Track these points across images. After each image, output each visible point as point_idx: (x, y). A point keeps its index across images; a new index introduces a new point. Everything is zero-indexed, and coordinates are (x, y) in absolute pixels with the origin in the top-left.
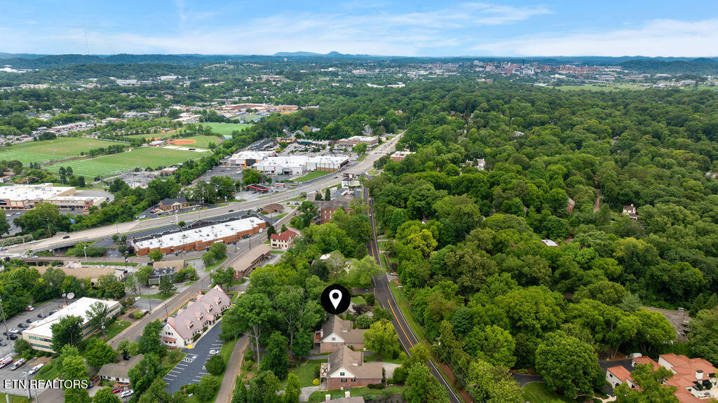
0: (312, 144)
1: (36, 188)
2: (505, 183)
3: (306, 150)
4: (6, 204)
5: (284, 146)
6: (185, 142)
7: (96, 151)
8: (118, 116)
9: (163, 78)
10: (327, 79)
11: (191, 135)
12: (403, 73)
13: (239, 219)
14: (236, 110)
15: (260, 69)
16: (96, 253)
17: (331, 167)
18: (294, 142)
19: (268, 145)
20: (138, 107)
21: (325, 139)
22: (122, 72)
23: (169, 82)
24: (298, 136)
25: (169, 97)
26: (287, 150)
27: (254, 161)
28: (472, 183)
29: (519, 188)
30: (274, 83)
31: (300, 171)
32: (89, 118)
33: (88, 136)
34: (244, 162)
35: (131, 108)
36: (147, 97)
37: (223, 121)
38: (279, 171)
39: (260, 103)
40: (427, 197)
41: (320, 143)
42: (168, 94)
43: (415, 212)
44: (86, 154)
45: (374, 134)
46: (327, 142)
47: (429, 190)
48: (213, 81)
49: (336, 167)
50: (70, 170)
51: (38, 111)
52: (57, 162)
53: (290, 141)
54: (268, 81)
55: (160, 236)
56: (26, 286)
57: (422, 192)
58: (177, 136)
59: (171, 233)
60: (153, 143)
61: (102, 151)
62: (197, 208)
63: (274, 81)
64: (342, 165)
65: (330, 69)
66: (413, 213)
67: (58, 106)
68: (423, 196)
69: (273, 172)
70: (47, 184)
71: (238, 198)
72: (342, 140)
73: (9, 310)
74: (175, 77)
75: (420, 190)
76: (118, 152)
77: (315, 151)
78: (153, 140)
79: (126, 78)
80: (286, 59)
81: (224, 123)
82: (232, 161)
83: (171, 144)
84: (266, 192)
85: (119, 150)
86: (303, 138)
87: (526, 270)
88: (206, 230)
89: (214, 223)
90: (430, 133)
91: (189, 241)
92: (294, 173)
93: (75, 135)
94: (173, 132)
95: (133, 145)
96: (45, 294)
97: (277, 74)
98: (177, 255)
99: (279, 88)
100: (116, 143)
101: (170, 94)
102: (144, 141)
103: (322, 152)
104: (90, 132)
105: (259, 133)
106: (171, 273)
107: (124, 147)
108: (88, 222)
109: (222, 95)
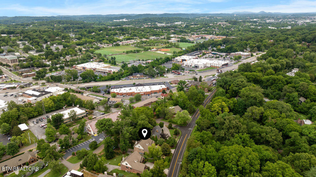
0: (218, 54)
1: (98, 64)
2: (295, 83)
3: (213, 57)
4: (85, 69)
5: (204, 54)
6: (166, 50)
7: (129, 51)
8: (147, 38)
9: (176, 23)
10: (249, 24)
11: (170, 47)
12: (295, 22)
13: (157, 85)
14: (197, 38)
15: (221, 19)
16: (96, 91)
17: (218, 66)
18: (210, 53)
19: (197, 53)
20: (157, 35)
21: (225, 52)
22: (161, 21)
23: (177, 25)
24: (213, 50)
25: (173, 31)
26: (204, 56)
27: (185, 60)
28: (275, 81)
29: (302, 87)
30: (222, 26)
31: (203, 67)
32: (136, 38)
33: (131, 46)
34: (181, 61)
35: (154, 35)
36: (164, 31)
37: (187, 42)
38: (193, 65)
39: (210, 35)
40: (240, 85)
41: (221, 54)
42: (172, 30)
43: (233, 93)
44: (125, 52)
45: (251, 51)
46: (225, 54)
47: (242, 82)
48: (195, 25)
49: (220, 66)
50: (115, 58)
51: (120, 35)
52: (114, 54)
53: (208, 52)
54: (220, 25)
55: (122, 88)
56: (65, 100)
57: (238, 83)
58: (164, 47)
59: (127, 87)
60: (153, 50)
61: (131, 52)
62: (146, 78)
63: (223, 25)
64: (223, 65)
65: (255, 20)
66: (232, 93)
67: (128, 34)
68: (238, 84)
69: (191, 66)
70: (102, 63)
71: (165, 76)
72: (232, 53)
73: (56, 107)
74: (181, 23)
75: (238, 81)
76: (137, 53)
77: (217, 58)
78: (153, 48)
79: (162, 23)
80: (235, 15)
81: (188, 43)
82: (176, 59)
83: (160, 51)
84: (179, 74)
85: (138, 51)
86: (215, 51)
87: (263, 135)
88: (140, 88)
89: (145, 85)
90: (279, 53)
91: (131, 91)
92: (200, 67)
93: (127, 45)
94: (164, 46)
95: (144, 50)
96: (70, 104)
97: (225, 22)
98: (124, 96)
99: (223, 28)
100: (139, 49)
101: (173, 30)
102: (150, 49)
103: (220, 58)
104: (132, 44)
105: (196, 48)
106: (114, 103)
107: (140, 50)
108: (103, 79)
109: (196, 31)
